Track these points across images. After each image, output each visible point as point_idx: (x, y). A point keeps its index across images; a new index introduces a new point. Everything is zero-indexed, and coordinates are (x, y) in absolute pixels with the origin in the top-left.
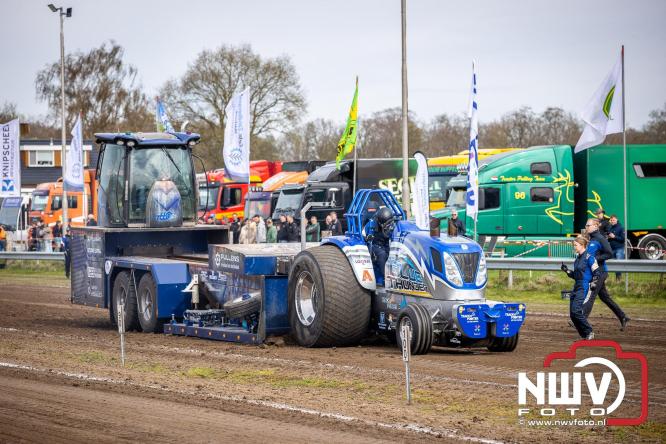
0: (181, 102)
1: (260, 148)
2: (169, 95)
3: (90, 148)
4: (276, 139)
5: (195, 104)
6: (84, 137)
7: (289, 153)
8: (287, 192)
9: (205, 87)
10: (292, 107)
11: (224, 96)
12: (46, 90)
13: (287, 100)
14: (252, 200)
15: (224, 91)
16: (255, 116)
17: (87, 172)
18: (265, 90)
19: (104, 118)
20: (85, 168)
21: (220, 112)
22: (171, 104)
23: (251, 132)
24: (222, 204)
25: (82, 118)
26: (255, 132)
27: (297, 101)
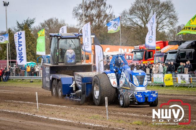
0: (129, 19)
1: (160, 36)
2: (124, 16)
3: (94, 36)
4: (166, 32)
5: (134, 19)
6: (92, 32)
7: (171, 38)
8: (170, 53)
9: (138, 13)
10: (172, 20)
11: (146, 16)
12: (77, 14)
13: (170, 17)
14: (157, 56)
15: (146, 14)
16: (158, 24)
17: (93, 46)
18: (162, 13)
19: (99, 25)
20: (92, 44)
21: (144, 22)
22: (125, 19)
23: (156, 30)
24: (145, 58)
25: (91, 25)
26: (158, 29)
27: (174, 17)
